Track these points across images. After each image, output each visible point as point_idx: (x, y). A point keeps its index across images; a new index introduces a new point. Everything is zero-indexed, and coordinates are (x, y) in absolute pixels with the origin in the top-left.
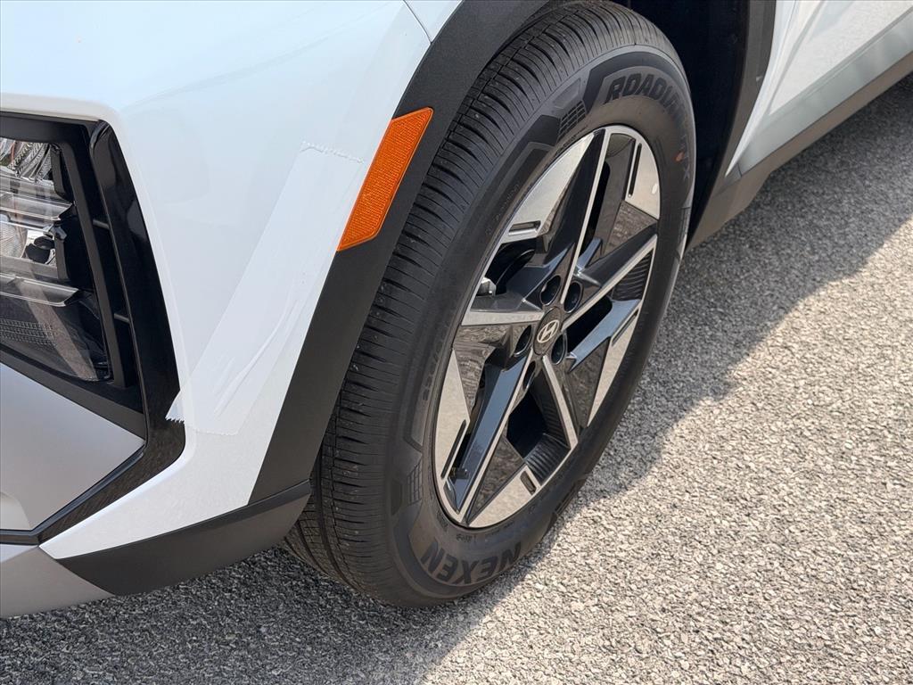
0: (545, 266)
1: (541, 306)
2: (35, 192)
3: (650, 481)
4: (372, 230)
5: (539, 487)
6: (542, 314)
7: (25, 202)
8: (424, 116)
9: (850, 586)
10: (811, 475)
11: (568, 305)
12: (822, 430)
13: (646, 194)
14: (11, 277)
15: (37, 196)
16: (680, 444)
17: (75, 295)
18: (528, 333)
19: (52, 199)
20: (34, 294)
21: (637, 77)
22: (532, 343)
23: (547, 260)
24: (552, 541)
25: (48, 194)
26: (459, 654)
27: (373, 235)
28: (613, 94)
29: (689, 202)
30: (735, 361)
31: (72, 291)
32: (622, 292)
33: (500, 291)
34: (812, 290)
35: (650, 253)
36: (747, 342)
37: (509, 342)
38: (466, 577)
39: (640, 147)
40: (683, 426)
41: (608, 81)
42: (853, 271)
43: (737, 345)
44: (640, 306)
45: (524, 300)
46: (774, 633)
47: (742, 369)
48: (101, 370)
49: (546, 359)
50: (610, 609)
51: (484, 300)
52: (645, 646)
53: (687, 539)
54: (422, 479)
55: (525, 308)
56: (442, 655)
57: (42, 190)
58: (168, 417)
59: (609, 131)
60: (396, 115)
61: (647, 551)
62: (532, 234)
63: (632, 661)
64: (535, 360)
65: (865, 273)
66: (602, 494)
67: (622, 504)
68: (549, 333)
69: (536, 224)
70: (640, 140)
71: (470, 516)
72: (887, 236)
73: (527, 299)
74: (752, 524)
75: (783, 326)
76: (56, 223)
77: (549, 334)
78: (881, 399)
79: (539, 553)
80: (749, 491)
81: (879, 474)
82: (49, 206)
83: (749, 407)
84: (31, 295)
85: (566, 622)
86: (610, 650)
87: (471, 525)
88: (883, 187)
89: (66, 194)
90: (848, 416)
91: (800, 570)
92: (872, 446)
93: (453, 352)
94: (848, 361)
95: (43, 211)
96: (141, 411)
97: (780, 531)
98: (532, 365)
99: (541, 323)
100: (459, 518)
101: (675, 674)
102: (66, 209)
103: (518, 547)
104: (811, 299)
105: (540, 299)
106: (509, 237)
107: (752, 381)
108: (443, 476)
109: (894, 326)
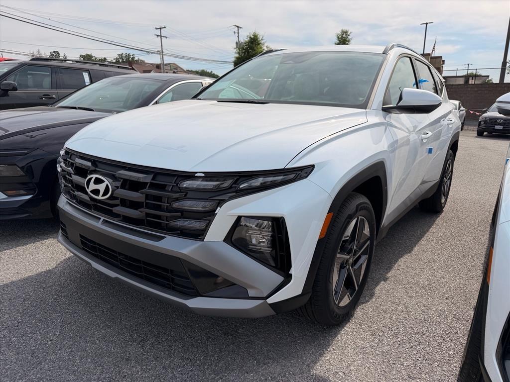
1: (349, 255)
3: (374, 300)
4: (323, 236)
5: (351, 299)
9: (425, 319)
10: (411, 297)
11: (354, 255)
12: (411, 287)
13: (367, 231)
14: (260, 248)
16: (379, 292)
17: (272, 250)
18: (347, 261)
21: (364, 206)
22: (348, 263)
23: (350, 245)
24: (354, 313)
25: (270, 231)
26: (339, 337)
28: (360, 210)
29: (375, 233)
30: (387, 273)
32: (363, 254)
34: (402, 257)
35: (368, 245)
36: (389, 269)
37: (344, 262)
38: (339, 318)
39: (365, 221)
40: (378, 288)
41: (359, 207)
42: (410, 252)
43: (386, 269)
44: (367, 257)
46: (410, 331)
47: (389, 275)
48: (276, 264)
49: (350, 267)
50: (371, 327)
51: (339, 253)
52: (381, 334)
53: (385, 311)
55: (346, 255)
56: (335, 337)
58: (289, 273)
59: (360, 217)
60: (327, 214)
61: (376, 315)
62: (348, 238)
63: (378, 337)
65: (413, 252)
66: (363, 303)
67: (368, 305)
68: (351, 261)
69: (348, 236)
70: (365, 219)
71: (339, 303)
72: (417, 243)
73: (346, 253)
74: (400, 308)
75: (396, 265)
78: (423, 280)
79: (352, 316)
80: (397, 301)
81: (426, 296)
83: (393, 283)
84: (265, 251)
85: (361, 330)
86: (373, 335)
87: (339, 306)
88: (413, 233)
90: (417, 284)
91: (413, 317)
92: (423, 290)
93: (335, 263)
94: (414, 272)
95: (269, 234)
96: (284, 272)
97: (406, 309)
98: (348, 268)
99: (349, 258)
100: (337, 303)
101: (389, 340)
102: (272, 233)
103: (348, 313)
104: (402, 259)
105: (348, 253)
106: (343, 239)
107: (392, 277)
108: (334, 292)
109: (423, 264)
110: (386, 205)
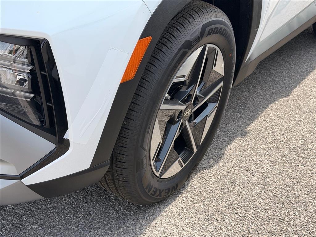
0: (187, 91)
1: (185, 104)
2: (21, 63)
3: (220, 164)
4: (132, 76)
5: (184, 165)
6: (186, 107)
7: (18, 66)
8: (149, 39)
9: (287, 199)
10: (274, 162)
11: (194, 104)
12: (277, 148)
13: (219, 67)
14: (12, 91)
15: (22, 64)
16: (230, 152)
17: (33, 97)
18: (181, 113)
19: (27, 65)
20: (20, 96)
21: (217, 28)
22: (182, 116)
23: (187, 89)
24: (188, 184)
25: (26, 63)
26: (158, 221)
27: (132, 78)
28: (209, 34)
29: (234, 70)
30: (248, 125)
31: (32, 95)
32: (212, 100)
33: (172, 98)
34: (273, 102)
35: (221, 87)
36: (252, 118)
37: (174, 116)
38: (160, 195)
39: (218, 51)
40: (231, 146)
41: (208, 29)
42: (287, 95)
43: (249, 119)
44: (217, 105)
45: (180, 102)
46: (262, 214)
47: (251, 128)
48: (42, 122)
49: (187, 122)
50: (207, 206)
51: (167, 102)
52: (219, 218)
53: (233, 183)
54: (146, 161)
55: (180, 104)
56: (152, 221)
57: (24, 62)
58: (64, 138)
59: (208, 46)
60: (140, 38)
61: (220, 187)
62: (183, 79)
63: (215, 223)
64: (183, 122)
65: (291, 96)
66: (205, 168)
67: (211, 172)
69: (184, 76)
70: (218, 49)
71: (161, 174)
72: (298, 84)
73: (181, 101)
74: (255, 178)
75: (264, 113)
76: (28, 73)
77: (188, 113)
78: (297, 137)
79: (184, 188)
80: (253, 168)
81: (296, 162)
82: (26, 67)
83: (253, 140)
84: (19, 97)
85: (193, 210)
86: (208, 220)
87: (162, 177)
88: (297, 68)
89: (32, 63)
90: (286, 143)
91: (270, 193)
92: (294, 153)
93: (157, 118)
94: (286, 125)
95: (24, 69)
96: (55, 136)
97: (264, 181)
98: (182, 124)
99: (185, 110)
100: (158, 174)
101: (230, 228)
102: (31, 68)
104: (273, 104)
105: (185, 101)
106: (175, 80)
107: (254, 131)
108: (153, 160)
109: (301, 113)
110: (258, 27)
